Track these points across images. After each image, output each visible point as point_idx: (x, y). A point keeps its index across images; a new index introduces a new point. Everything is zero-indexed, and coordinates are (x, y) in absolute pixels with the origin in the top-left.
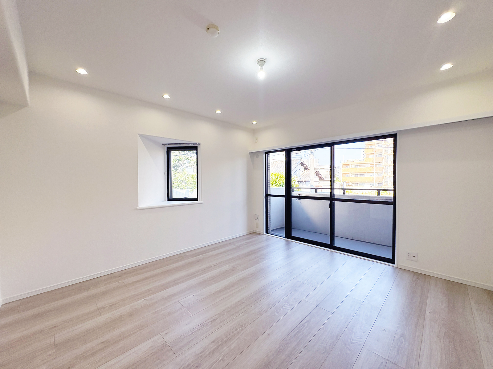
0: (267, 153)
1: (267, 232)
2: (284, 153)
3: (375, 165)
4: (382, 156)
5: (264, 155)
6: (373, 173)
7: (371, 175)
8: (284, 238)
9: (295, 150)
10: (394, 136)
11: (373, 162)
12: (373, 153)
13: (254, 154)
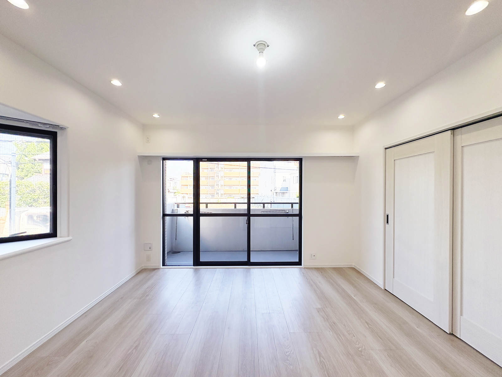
0: (164, 159)
1: (164, 265)
2: (191, 162)
3: (209, 179)
4: (214, 171)
5: (162, 161)
6: (207, 186)
7: (206, 188)
8: (193, 267)
9: (206, 160)
10: (300, 160)
11: (207, 176)
12: (207, 167)
13: (145, 159)
